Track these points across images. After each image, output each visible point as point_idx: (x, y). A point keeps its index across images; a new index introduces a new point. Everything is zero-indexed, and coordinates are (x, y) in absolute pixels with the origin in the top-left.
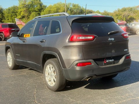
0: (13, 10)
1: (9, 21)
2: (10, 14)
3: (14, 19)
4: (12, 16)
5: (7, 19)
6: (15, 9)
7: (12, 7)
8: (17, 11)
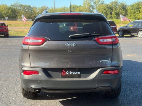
0: (136, 5)
1: (132, 17)
2: (133, 10)
3: (136, 15)
4: (135, 12)
5: (130, 15)
6: (139, 5)
7: (136, 3)
8: (140, 7)
